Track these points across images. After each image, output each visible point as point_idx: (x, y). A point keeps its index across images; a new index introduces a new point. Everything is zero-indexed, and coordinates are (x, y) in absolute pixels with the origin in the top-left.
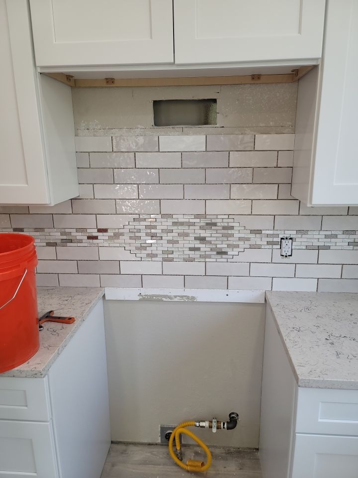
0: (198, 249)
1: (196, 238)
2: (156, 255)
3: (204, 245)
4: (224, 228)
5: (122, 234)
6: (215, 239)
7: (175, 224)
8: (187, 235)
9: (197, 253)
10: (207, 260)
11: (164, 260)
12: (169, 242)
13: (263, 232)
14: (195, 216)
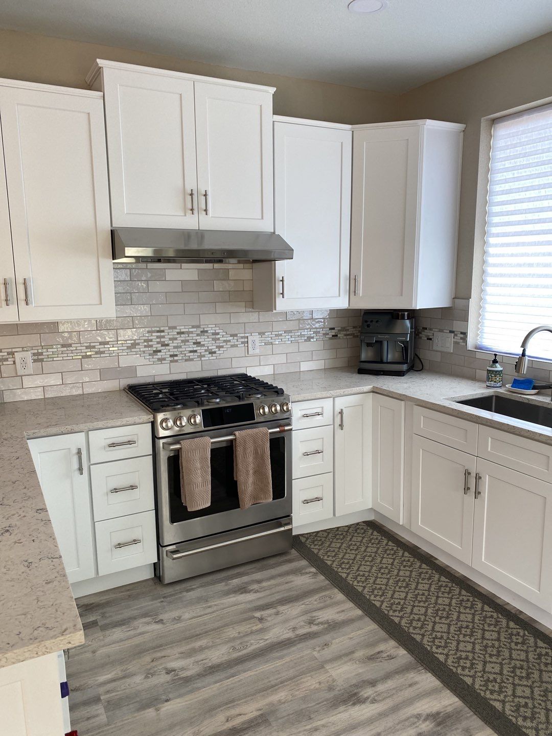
0: (195, 351)
1: (194, 343)
2: (164, 359)
3: (199, 348)
4: (213, 334)
5: (138, 344)
6: (207, 343)
7: (178, 333)
8: (188, 341)
9: (195, 354)
10: (202, 359)
11: (171, 361)
12: (175, 347)
13: (238, 335)
14: (193, 327)
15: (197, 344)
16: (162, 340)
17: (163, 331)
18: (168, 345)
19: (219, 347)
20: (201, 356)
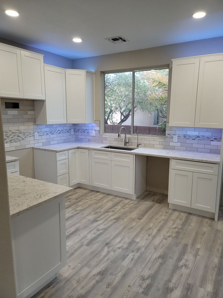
3: (19, 138)
6: (22, 136)
7: (12, 133)
12: (11, 138)
13: (31, 133)
14: (17, 130)
15: (18, 136)
16: (7, 135)
17: (7, 132)
18: (9, 137)
19: (25, 137)
20: (20, 141)
